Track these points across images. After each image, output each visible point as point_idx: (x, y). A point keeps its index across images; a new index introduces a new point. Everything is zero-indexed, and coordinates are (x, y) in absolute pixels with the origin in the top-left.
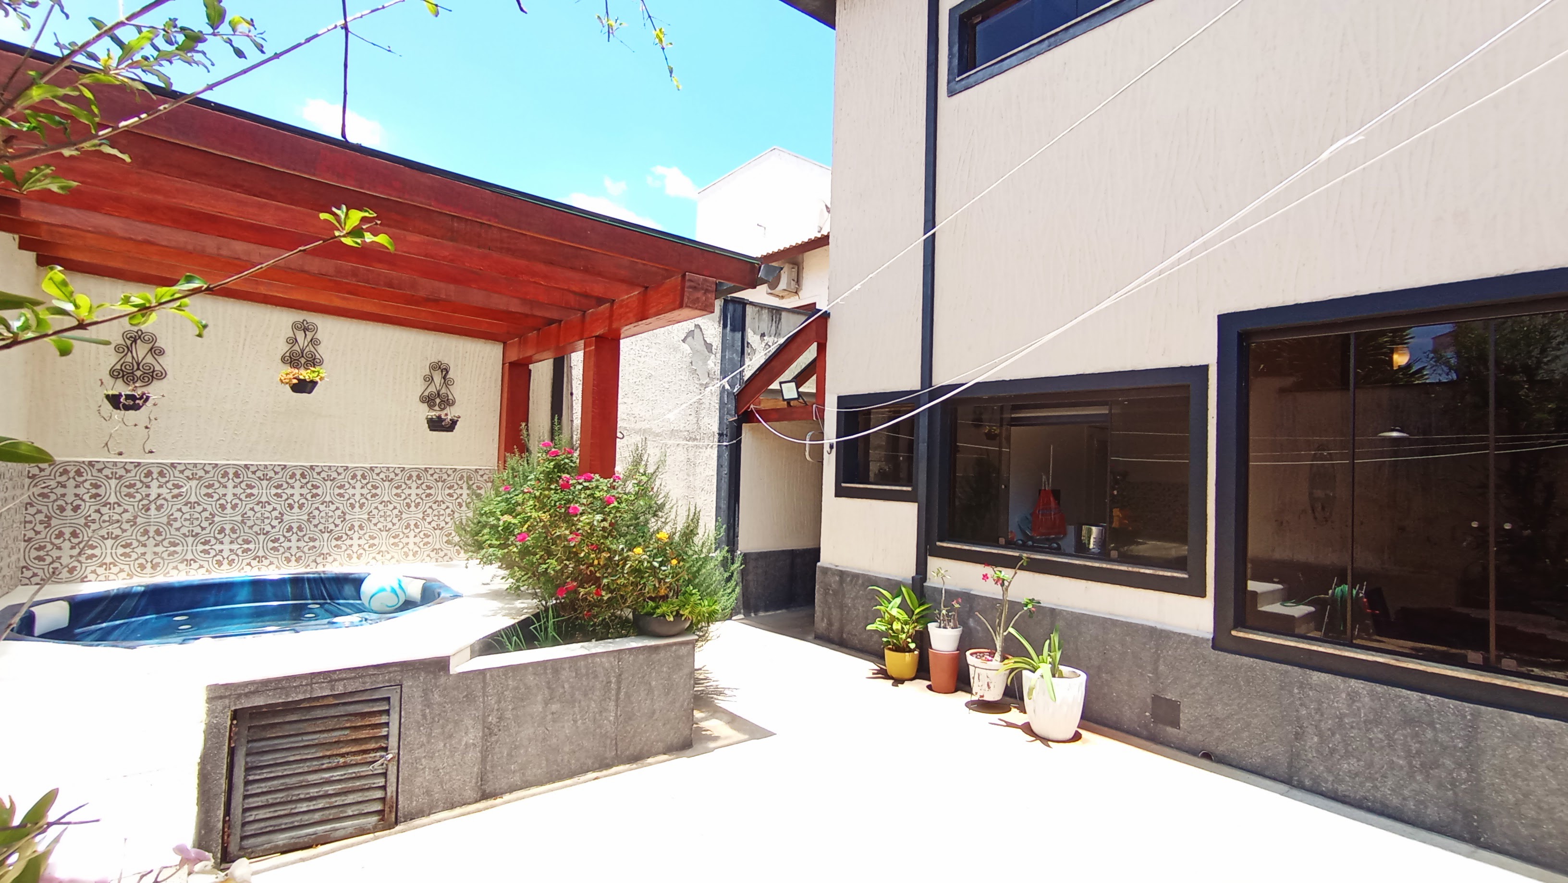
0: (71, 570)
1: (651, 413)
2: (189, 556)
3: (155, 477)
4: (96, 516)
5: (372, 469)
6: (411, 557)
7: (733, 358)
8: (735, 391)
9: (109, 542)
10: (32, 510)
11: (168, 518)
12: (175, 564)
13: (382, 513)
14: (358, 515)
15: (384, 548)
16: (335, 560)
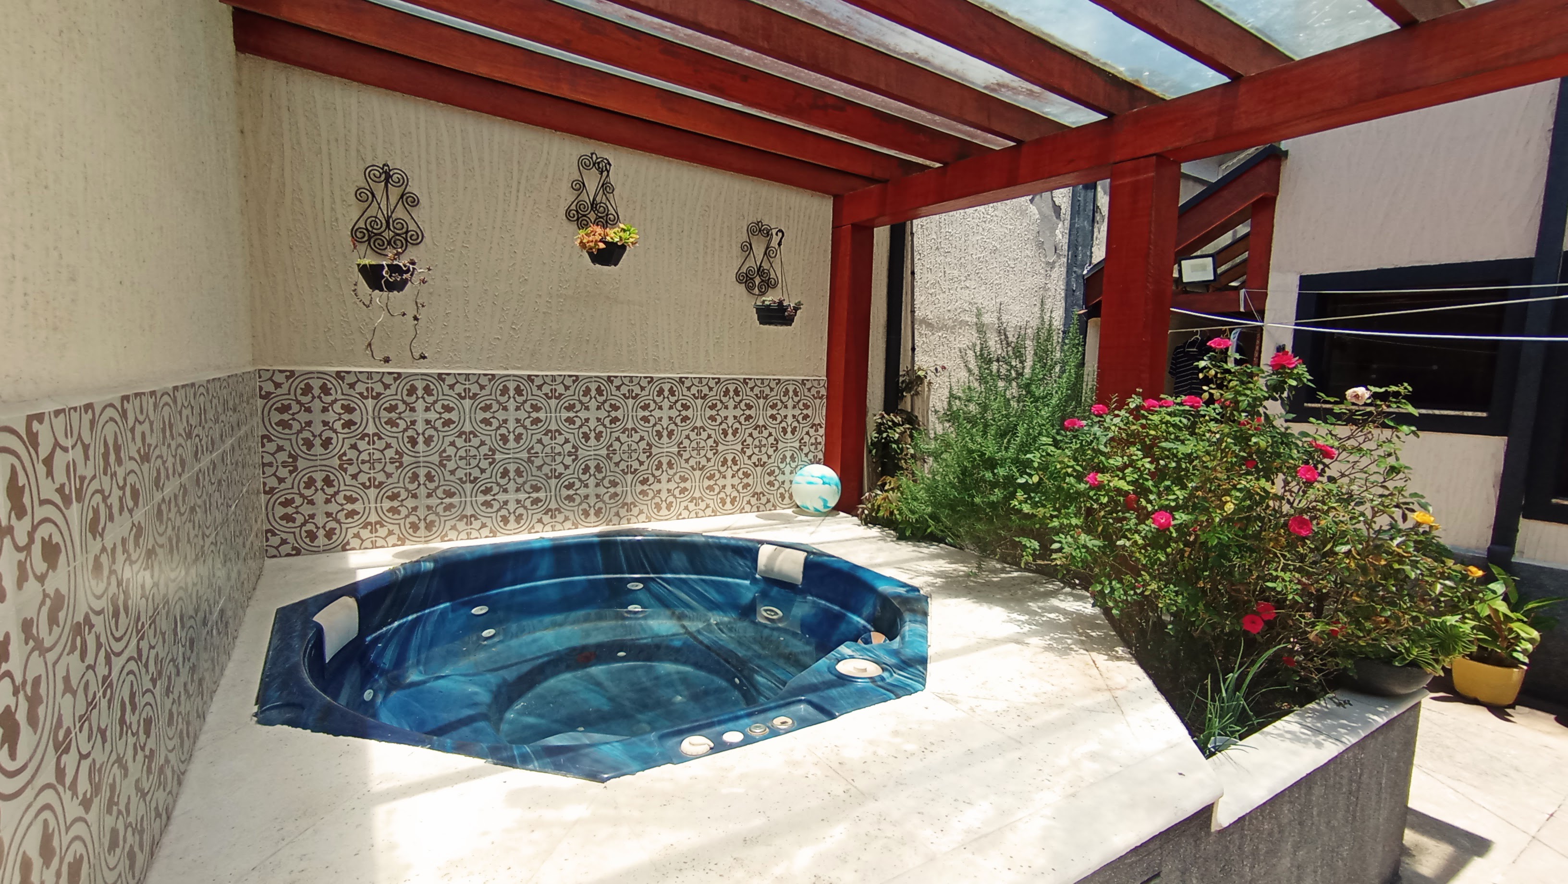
0: (329, 534)
1: (994, 302)
2: (469, 511)
3: (420, 396)
4: (352, 454)
5: (681, 381)
6: (728, 506)
7: (1084, 227)
8: (1085, 272)
9: (372, 492)
10: (271, 447)
11: (440, 456)
12: (452, 523)
13: (694, 444)
14: (666, 448)
15: (697, 494)
16: (641, 512)
